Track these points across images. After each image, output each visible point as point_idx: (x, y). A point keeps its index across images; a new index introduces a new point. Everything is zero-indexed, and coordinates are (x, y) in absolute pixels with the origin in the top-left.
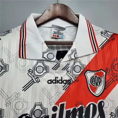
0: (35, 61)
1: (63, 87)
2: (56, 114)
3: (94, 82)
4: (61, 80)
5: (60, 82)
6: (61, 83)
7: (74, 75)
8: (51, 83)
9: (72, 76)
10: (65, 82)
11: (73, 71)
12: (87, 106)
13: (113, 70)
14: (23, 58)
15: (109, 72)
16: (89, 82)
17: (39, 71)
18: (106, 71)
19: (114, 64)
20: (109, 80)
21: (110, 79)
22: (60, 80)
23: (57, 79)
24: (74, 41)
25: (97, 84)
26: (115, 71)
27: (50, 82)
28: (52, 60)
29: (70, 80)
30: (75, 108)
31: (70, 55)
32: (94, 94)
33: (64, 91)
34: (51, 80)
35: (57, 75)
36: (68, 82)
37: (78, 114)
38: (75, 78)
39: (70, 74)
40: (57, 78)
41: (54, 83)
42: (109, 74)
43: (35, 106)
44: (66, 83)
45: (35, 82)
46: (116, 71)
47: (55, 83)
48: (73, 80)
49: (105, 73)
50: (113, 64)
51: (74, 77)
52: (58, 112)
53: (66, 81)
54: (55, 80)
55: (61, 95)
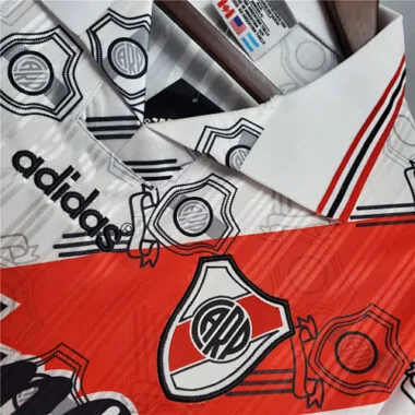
0: (43, 15)
1: (65, 236)
3: (209, 325)
4: (84, 202)
5: (73, 203)
6: (73, 214)
7: (159, 229)
8: (26, 173)
9: (146, 227)
10: (91, 221)
11: (169, 211)
12: (93, 397)
13: (330, 345)
15: (306, 336)
16: (190, 310)
17: (24, 76)
18: (296, 323)
19: (354, 328)
20: (274, 372)
21: (286, 371)
22: (77, 195)
23: (69, 180)
24: (281, 94)
25: (215, 343)
26: (333, 357)
27: (26, 163)
28: (119, 80)
29: (119, 233)
30: (35, 366)
31: (218, 133)
32: (167, 372)
33: (53, 256)
34: (37, 161)
35: (85, 164)
36: (107, 234)
37: (24, 396)
38: (152, 242)
39: (143, 208)
40: (76, 177)
42: (298, 349)
44: (90, 231)
46: (338, 359)
47: (47, 190)
48: (134, 246)
49: (284, 329)
50: (352, 323)
51: (148, 236)
53: (102, 221)
54: (58, 179)
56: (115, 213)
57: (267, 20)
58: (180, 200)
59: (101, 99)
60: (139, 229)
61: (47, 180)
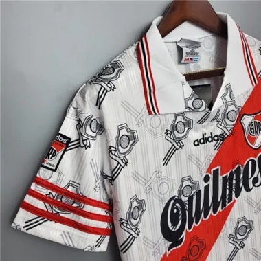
1: (215, 146)
2: (208, 185)
3: (252, 130)
4: (211, 137)
5: (210, 139)
6: (212, 141)
8: (198, 145)
10: (216, 138)
11: (226, 120)
12: (245, 164)
14: (155, 114)
16: (247, 132)
22: (209, 137)
23: (205, 137)
25: (256, 132)
27: (196, 143)
30: (232, 172)
31: (224, 96)
33: (216, 152)
34: (197, 141)
36: (221, 137)
38: (231, 129)
39: (221, 125)
40: (205, 134)
41: (202, 144)
43: (183, 182)
44: (218, 140)
45: (178, 147)
47: (204, 143)
48: (228, 134)
51: (229, 129)
52: (211, 182)
54: (203, 139)
55: (212, 158)
56: (219, 132)
57: (196, 50)
58: (226, 115)
59: (196, 116)
60: (225, 129)
61: (202, 141)
